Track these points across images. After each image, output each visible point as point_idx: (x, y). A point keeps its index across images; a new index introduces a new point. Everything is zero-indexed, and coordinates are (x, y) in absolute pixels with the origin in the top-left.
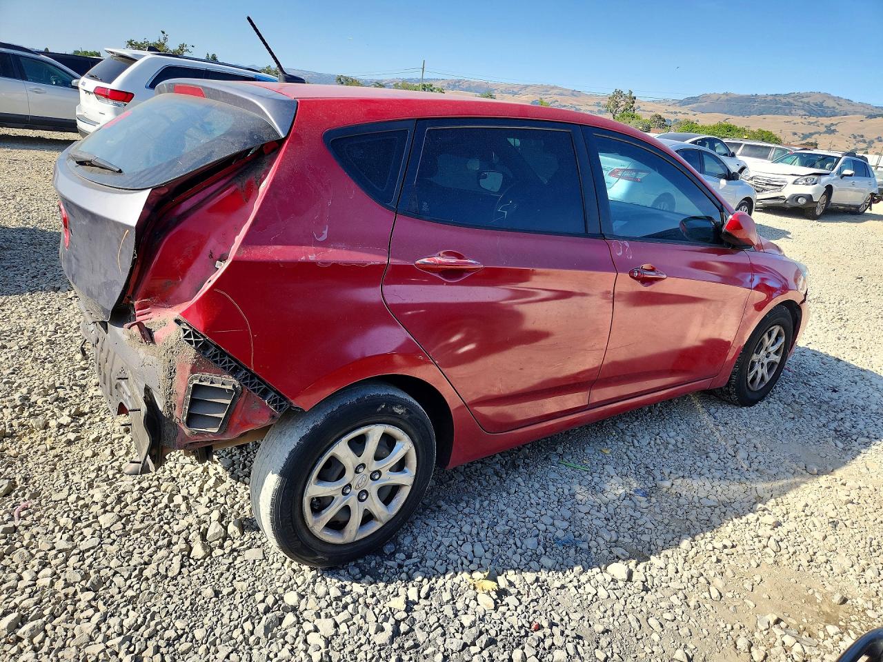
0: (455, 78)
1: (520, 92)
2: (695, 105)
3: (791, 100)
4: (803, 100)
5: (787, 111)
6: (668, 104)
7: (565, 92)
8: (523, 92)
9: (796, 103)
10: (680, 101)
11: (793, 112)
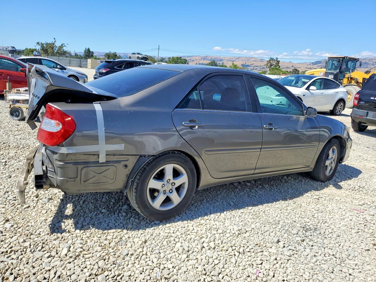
0: (205, 55)
1: (235, 60)
2: (320, 65)
3: (367, 61)
4: (373, 61)
5: (365, 66)
6: (307, 64)
7: (257, 60)
8: (237, 60)
9: (369, 62)
10: (313, 63)
11: (368, 66)
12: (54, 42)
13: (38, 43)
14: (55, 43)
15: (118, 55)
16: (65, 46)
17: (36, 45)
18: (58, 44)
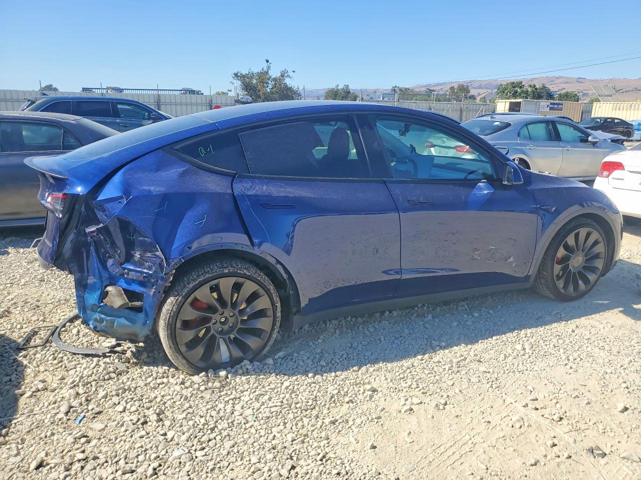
12: (265, 69)
13: (236, 75)
14: (269, 71)
15: (351, 91)
16: (289, 76)
17: (232, 80)
18: (274, 73)
